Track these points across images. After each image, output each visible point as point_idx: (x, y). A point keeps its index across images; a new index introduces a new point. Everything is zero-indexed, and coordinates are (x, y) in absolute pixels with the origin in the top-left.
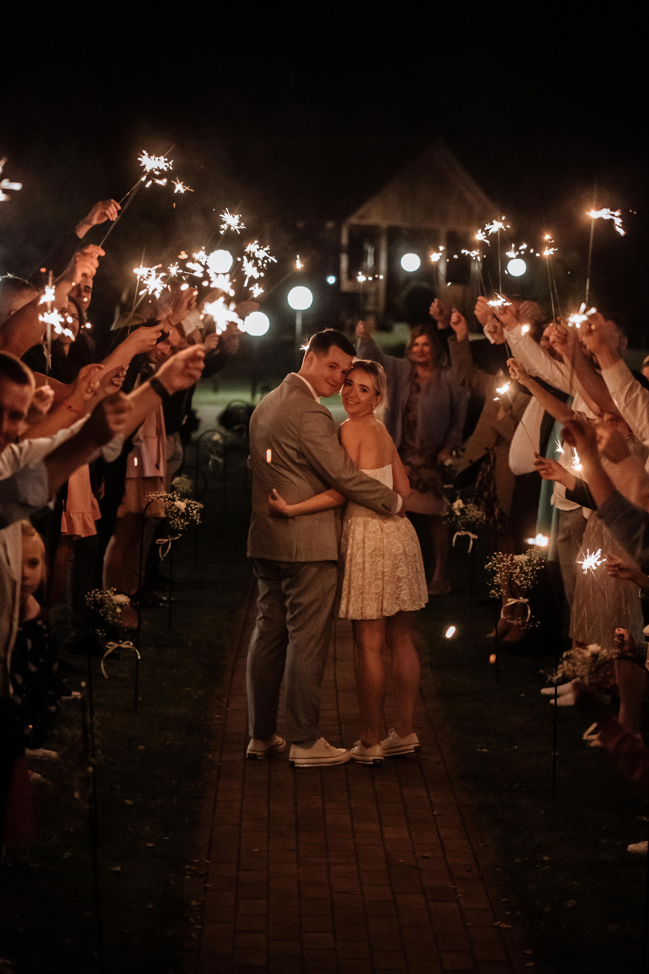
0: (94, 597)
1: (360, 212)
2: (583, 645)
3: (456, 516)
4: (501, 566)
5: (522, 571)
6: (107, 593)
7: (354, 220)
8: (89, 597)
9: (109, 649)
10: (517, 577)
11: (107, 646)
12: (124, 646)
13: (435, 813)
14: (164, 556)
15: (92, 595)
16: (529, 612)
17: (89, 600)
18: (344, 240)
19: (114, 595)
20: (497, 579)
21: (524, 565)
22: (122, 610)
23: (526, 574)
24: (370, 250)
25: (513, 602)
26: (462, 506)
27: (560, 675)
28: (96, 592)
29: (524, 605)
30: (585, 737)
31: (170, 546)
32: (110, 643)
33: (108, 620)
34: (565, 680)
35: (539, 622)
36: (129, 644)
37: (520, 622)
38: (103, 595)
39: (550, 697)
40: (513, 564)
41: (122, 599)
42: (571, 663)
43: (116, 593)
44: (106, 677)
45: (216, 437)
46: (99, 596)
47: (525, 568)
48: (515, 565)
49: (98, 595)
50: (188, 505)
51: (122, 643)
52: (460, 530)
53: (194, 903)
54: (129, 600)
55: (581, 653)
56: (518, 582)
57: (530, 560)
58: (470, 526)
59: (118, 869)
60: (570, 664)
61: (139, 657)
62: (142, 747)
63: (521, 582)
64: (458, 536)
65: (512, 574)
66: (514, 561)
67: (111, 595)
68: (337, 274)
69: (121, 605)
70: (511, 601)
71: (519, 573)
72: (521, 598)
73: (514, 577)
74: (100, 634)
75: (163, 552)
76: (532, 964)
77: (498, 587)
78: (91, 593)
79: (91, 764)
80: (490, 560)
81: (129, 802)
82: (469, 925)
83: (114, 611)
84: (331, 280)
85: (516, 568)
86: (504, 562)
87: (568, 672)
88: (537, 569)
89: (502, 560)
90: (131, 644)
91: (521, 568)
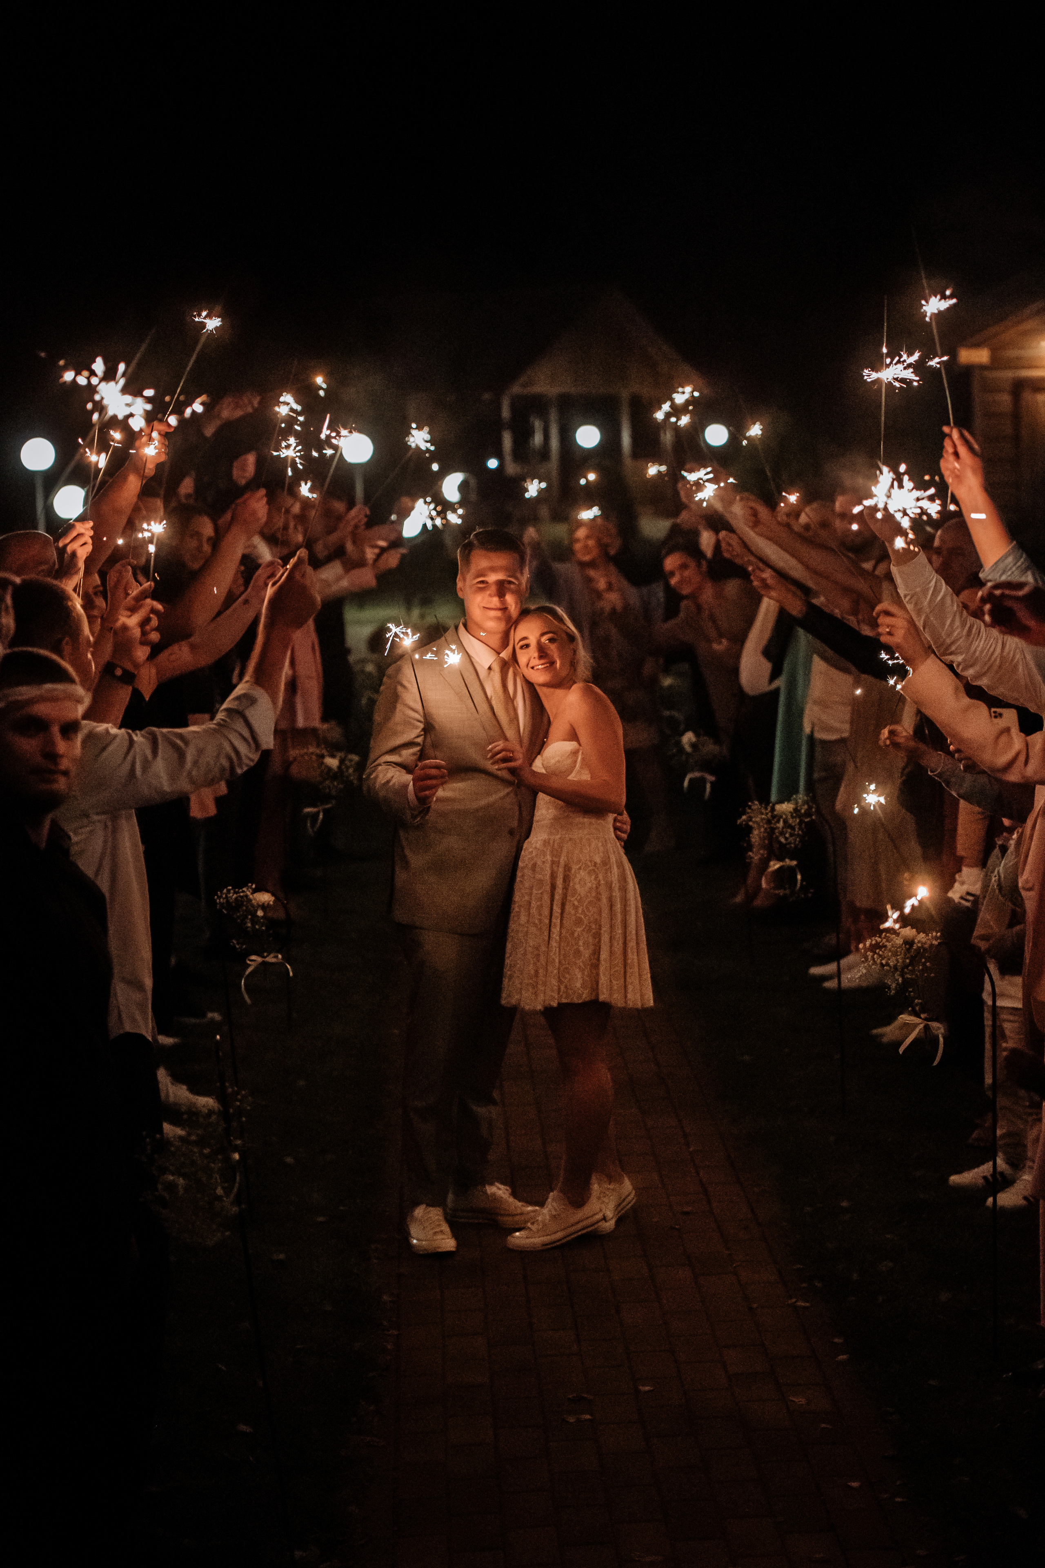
0: (227, 897)
1: (523, 379)
3: (688, 754)
4: (758, 819)
5: (788, 825)
6: (243, 892)
7: (516, 389)
8: (219, 897)
9: (250, 965)
10: (782, 833)
11: (248, 962)
12: (270, 959)
13: (691, 1149)
14: (315, 830)
15: (224, 896)
16: (799, 877)
17: (220, 902)
18: (506, 413)
19: (252, 894)
20: (755, 836)
21: (789, 817)
22: (265, 912)
23: (793, 828)
24: (538, 424)
25: (777, 866)
26: (694, 739)
28: (229, 891)
29: (791, 871)
30: (900, 1048)
31: (321, 816)
32: (253, 957)
33: (247, 927)
35: (812, 891)
36: (276, 957)
37: (788, 892)
38: (238, 895)
40: (774, 817)
42: (878, 954)
43: (255, 891)
44: (250, 1002)
46: (233, 896)
47: (790, 821)
48: (777, 816)
49: (231, 895)
50: (342, 761)
51: (267, 956)
52: (693, 771)
53: (385, 1298)
54: (273, 898)
56: (783, 840)
57: (796, 810)
58: (706, 765)
59: (282, 1256)
61: (291, 974)
62: (302, 1083)
63: (786, 839)
64: (691, 780)
65: (773, 829)
66: (775, 813)
67: (248, 893)
68: (499, 456)
69: (264, 907)
70: (774, 865)
71: (783, 828)
72: (787, 860)
73: (777, 834)
74: (237, 947)
75: (313, 826)
76: (845, 1357)
77: (756, 847)
78: (221, 892)
79: (236, 1149)
80: (744, 813)
81: (289, 1160)
82: (755, 1306)
83: (254, 914)
84: (493, 464)
85: (778, 821)
86: (762, 814)
88: (806, 820)
89: (759, 812)
90: (280, 956)
91: (785, 821)
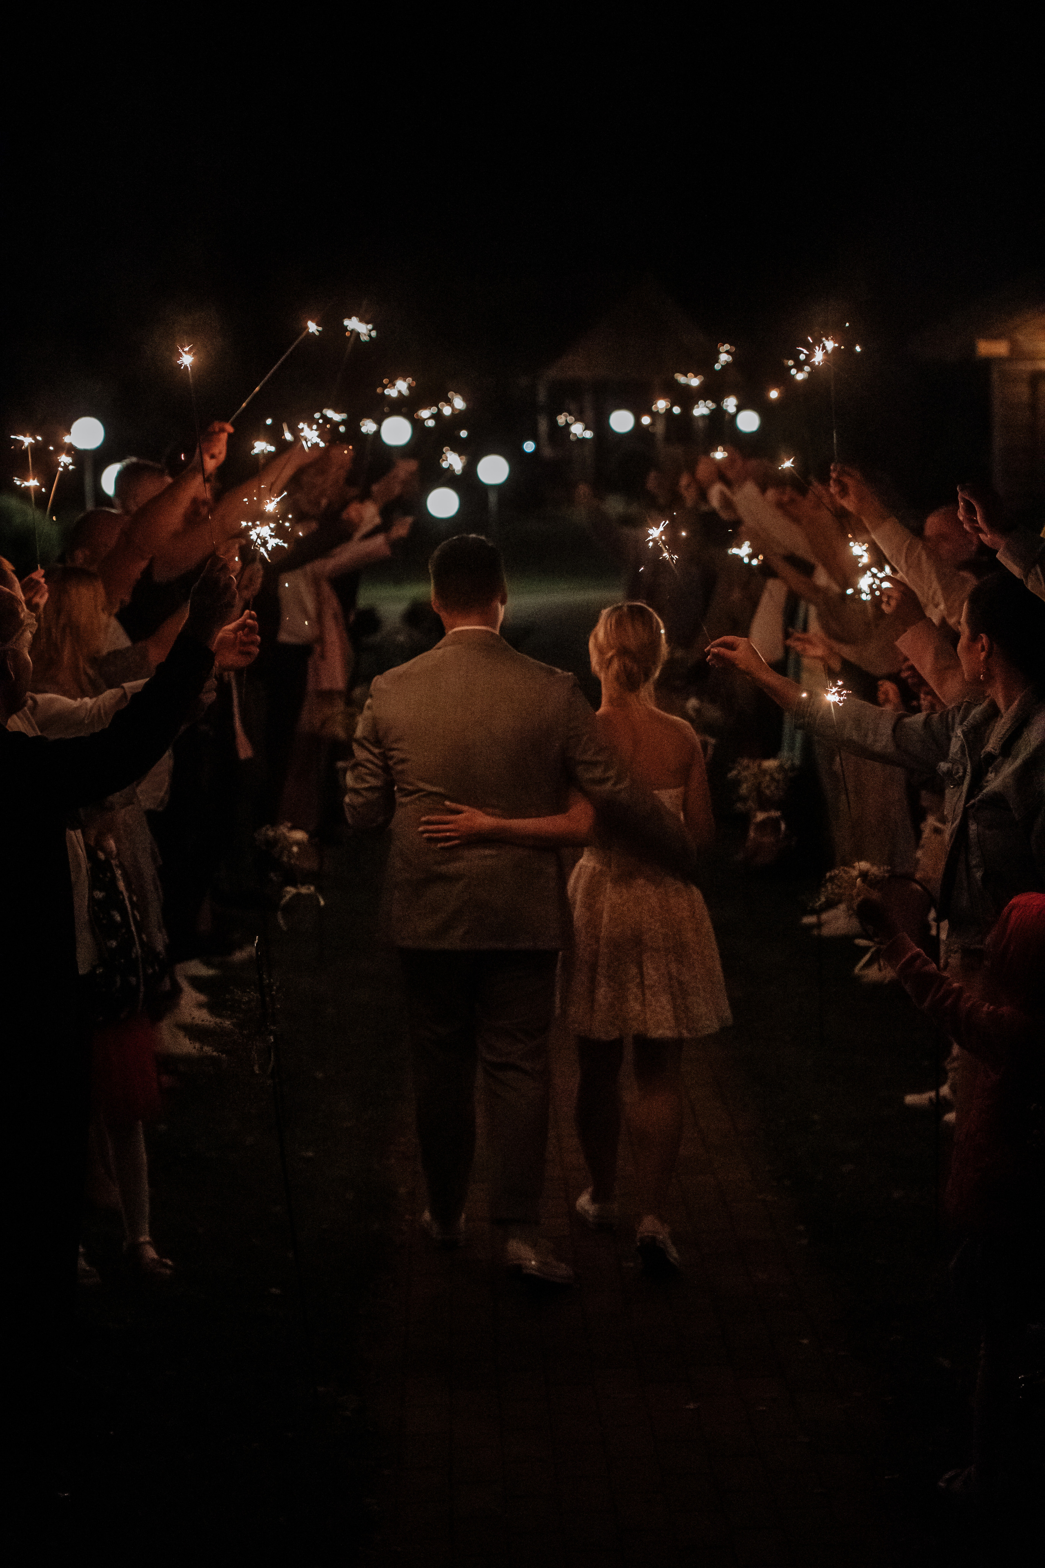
1: (560, 364)
2: (849, 864)
5: (773, 779)
7: (552, 374)
9: (286, 896)
10: (767, 787)
11: (284, 893)
12: (304, 890)
16: (783, 827)
18: (542, 397)
20: (744, 789)
21: (774, 772)
22: (300, 848)
23: (778, 781)
25: (764, 817)
27: (823, 899)
29: (776, 820)
30: (857, 970)
32: (288, 889)
33: (283, 862)
34: (830, 904)
36: (309, 888)
39: (811, 927)
40: (761, 772)
41: (299, 835)
42: (836, 884)
44: (285, 928)
45: (401, 638)
46: (271, 833)
47: (775, 776)
48: (764, 772)
51: (301, 888)
55: (846, 872)
56: (768, 793)
59: (310, 1154)
60: (834, 887)
61: (322, 903)
63: (771, 791)
65: (760, 784)
66: (762, 768)
68: (536, 439)
69: (298, 843)
70: (761, 815)
71: (769, 782)
72: (772, 812)
73: (764, 787)
74: (275, 879)
76: (806, 1241)
77: (744, 799)
79: (272, 1033)
81: (320, 1075)
83: (290, 851)
84: (529, 447)
85: (765, 776)
87: (832, 896)
89: (748, 767)
90: (312, 888)
